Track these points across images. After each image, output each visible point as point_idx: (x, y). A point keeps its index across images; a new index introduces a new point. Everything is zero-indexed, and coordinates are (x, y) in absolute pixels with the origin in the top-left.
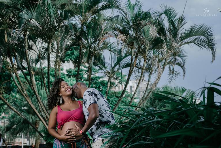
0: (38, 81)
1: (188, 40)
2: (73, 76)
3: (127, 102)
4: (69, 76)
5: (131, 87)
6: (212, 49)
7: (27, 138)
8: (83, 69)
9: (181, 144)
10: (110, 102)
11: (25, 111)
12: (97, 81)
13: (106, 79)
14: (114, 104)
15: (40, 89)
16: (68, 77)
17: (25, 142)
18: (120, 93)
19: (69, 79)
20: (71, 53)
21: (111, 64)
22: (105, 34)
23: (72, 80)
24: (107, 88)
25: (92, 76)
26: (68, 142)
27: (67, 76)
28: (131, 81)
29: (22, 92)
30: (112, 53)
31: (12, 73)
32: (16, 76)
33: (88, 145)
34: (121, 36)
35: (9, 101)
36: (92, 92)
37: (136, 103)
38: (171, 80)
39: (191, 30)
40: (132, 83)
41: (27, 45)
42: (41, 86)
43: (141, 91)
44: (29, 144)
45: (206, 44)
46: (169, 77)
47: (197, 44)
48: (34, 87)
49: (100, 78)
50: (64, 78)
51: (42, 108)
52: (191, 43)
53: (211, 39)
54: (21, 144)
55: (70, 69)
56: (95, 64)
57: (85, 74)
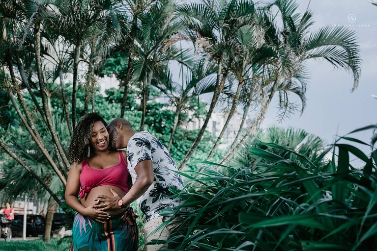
0: (56, 107)
1: (314, 51)
2: (117, 101)
3: (207, 148)
4: (109, 100)
5: (214, 123)
6: (354, 69)
7: (34, 202)
8: (134, 89)
9: (291, 236)
10: (177, 148)
11: (31, 157)
12: (157, 111)
13: (172, 109)
14: (184, 152)
15: (60, 120)
16: (108, 102)
17: (30, 209)
18: (196, 133)
19: (110, 106)
20: (114, 62)
21: (181, 85)
22: (172, 35)
23: (114, 108)
24: (172, 124)
25: (149, 102)
26: (98, 220)
27: (106, 101)
28: (214, 112)
29: (27, 126)
30: (184, 66)
31: (11, 93)
32: (19, 99)
33: (132, 226)
34: (202, 41)
35: (5, 139)
36: (142, 140)
37: (221, 151)
38: (282, 117)
39: (321, 35)
40: (217, 117)
41: (39, 46)
42: (60, 116)
43: (232, 132)
44: (37, 212)
45: (345, 60)
46: (280, 113)
47: (330, 59)
48: (48, 118)
49: (162, 106)
50: (102, 103)
51: (60, 154)
52: (319, 56)
53: (353, 52)
54: (24, 211)
55: (111, 89)
56: (154, 83)
57: (138, 97)
